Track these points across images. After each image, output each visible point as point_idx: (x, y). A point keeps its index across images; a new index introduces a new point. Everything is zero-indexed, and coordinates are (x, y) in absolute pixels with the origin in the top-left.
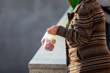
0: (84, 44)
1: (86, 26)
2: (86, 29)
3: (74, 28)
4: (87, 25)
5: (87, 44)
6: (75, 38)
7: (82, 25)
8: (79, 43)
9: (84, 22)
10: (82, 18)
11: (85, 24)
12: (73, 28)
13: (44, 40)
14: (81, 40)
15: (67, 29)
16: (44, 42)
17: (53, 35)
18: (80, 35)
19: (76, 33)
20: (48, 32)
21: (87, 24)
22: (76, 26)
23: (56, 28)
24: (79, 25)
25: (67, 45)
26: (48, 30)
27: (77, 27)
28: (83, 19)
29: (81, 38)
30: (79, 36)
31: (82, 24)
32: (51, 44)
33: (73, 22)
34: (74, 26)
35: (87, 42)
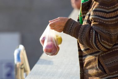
0: (105, 50)
1: (110, 22)
2: (110, 27)
3: (92, 25)
4: (112, 21)
5: (109, 50)
6: (92, 40)
7: (104, 21)
8: (98, 48)
9: (108, 16)
10: (105, 9)
11: (109, 20)
12: (90, 23)
13: (44, 38)
14: (102, 43)
15: (81, 25)
16: (43, 41)
17: (58, 31)
18: (100, 36)
19: (94, 32)
20: (50, 25)
21: (112, 19)
22: (94, 22)
23: (63, 21)
24: (100, 19)
25: (80, 50)
26: (50, 23)
27: (96, 23)
28: (107, 11)
29: (101, 41)
30: (99, 38)
31: (103, 19)
32: (54, 45)
33: (89, 15)
34: (92, 21)
35: (110, 48)
